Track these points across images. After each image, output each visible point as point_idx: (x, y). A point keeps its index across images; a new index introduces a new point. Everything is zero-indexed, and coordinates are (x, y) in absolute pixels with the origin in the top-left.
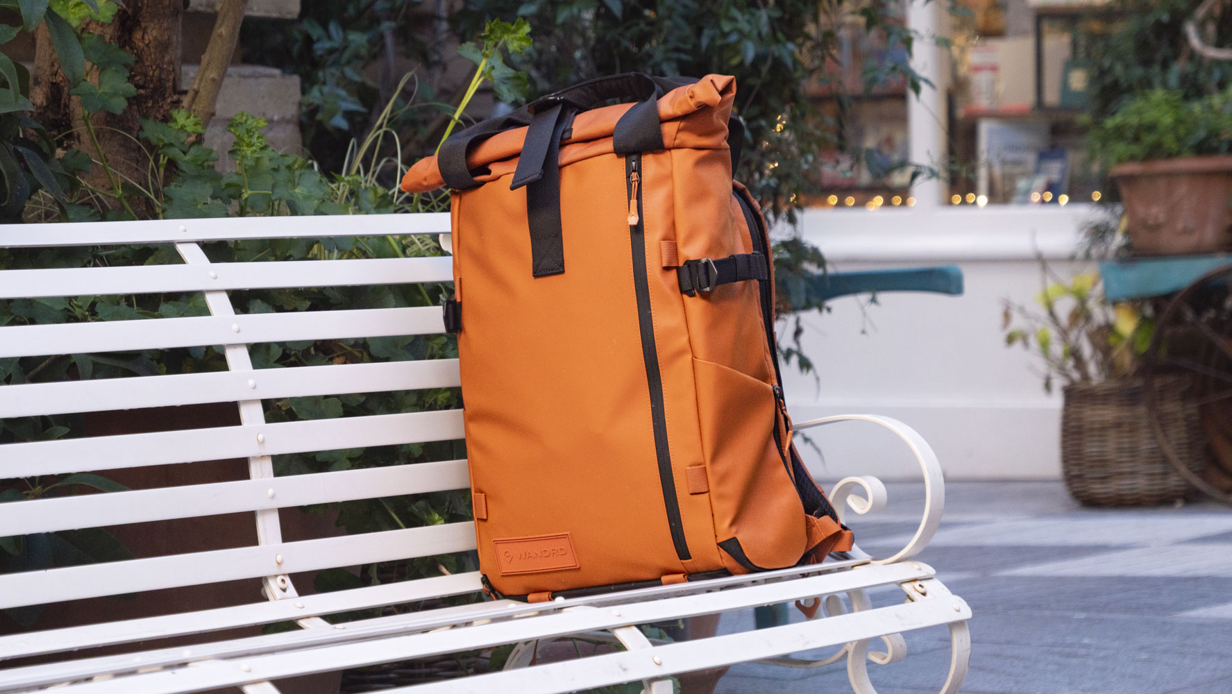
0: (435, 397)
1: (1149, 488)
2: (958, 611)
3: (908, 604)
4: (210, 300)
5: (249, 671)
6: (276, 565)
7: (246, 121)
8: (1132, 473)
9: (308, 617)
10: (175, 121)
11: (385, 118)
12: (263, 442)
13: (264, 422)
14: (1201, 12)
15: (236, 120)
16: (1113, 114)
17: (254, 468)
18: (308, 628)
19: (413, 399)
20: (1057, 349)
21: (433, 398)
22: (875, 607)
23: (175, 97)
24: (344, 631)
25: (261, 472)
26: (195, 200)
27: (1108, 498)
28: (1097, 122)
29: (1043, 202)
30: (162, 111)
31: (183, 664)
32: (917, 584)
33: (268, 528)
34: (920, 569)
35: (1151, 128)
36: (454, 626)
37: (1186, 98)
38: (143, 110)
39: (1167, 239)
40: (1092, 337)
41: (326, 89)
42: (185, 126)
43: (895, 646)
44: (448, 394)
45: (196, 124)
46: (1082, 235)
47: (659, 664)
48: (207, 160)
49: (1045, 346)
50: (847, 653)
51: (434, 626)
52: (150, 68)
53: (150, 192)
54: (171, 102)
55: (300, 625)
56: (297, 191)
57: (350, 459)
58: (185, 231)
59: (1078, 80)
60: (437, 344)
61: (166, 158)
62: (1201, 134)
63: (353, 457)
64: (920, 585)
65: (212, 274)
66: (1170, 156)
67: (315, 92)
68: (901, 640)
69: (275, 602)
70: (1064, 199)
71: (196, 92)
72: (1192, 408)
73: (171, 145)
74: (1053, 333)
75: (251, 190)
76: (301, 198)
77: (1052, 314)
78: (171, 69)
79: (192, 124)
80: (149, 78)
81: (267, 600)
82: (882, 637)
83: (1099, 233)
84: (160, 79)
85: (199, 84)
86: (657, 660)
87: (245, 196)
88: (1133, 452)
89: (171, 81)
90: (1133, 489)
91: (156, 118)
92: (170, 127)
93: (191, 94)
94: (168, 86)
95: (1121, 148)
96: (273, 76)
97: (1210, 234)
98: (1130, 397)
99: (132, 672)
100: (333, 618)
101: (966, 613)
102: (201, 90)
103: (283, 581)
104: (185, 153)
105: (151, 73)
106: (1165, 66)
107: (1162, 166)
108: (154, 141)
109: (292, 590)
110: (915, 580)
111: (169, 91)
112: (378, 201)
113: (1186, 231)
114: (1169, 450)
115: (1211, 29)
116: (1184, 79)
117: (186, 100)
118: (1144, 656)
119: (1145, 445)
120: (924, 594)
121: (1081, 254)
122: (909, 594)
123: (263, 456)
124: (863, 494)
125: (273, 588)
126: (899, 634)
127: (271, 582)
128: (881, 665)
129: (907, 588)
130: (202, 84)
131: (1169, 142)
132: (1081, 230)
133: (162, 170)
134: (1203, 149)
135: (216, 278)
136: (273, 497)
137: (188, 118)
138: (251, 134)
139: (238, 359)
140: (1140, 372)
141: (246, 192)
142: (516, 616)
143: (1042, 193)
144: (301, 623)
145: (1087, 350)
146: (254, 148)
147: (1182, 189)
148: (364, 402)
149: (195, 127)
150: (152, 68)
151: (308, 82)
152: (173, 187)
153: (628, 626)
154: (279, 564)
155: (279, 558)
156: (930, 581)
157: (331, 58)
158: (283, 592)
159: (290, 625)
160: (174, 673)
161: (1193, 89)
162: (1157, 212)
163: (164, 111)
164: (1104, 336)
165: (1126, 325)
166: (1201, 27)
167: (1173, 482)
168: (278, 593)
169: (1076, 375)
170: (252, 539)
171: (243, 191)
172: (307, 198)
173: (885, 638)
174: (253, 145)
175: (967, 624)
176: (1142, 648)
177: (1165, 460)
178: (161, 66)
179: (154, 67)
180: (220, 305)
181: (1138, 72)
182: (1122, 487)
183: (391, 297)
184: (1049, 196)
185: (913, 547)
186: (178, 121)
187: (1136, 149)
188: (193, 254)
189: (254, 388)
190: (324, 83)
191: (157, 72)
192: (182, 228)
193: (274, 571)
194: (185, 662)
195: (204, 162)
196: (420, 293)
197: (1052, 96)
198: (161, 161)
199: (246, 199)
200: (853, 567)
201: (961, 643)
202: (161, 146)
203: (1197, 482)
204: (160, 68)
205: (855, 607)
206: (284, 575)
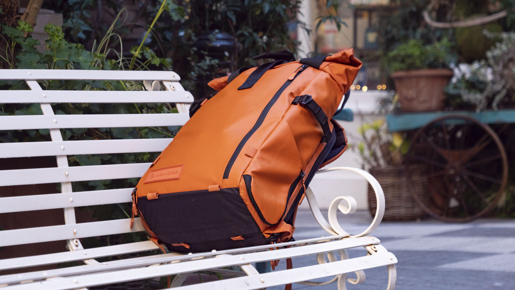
0: (143, 157)
1: (406, 213)
2: (392, 259)
3: (369, 256)
4: (43, 107)
5: (77, 283)
6: (73, 234)
7: (52, 27)
8: (399, 206)
9: (89, 259)
10: (19, 26)
11: (111, 30)
12: (68, 175)
13: (68, 166)
14: (430, 7)
15: (47, 27)
16: (393, 50)
17: (63, 188)
18: (89, 264)
19: (133, 158)
20: (367, 153)
21: (142, 158)
22: (350, 258)
23: (18, 16)
24: (107, 266)
25: (67, 189)
26: (31, 62)
27: (388, 217)
28: (385, 54)
29: (356, 90)
30: (11, 22)
31: (44, 279)
32: (373, 246)
33: (70, 216)
34: (373, 240)
35: (410, 56)
36: (162, 264)
37: (424, 44)
38: (2, 21)
39: (416, 105)
40: (381, 147)
41: (74, 20)
42: (24, 28)
43: (361, 276)
44: (149, 156)
45: (29, 28)
46: (378, 103)
47: (263, 282)
48: (35, 44)
49: (362, 151)
50: (337, 279)
51: (152, 264)
52: (6, 2)
53: (7, 59)
54: (16, 18)
55: (85, 263)
56: (80, 58)
57: (105, 185)
58: (31, 75)
59: (372, 37)
60: (144, 132)
61: (15, 43)
62: (432, 59)
63: (106, 184)
64: (374, 247)
65: (44, 95)
66: (418, 68)
67: (69, 21)
68: (363, 274)
69: (73, 251)
70: (365, 88)
71: (28, 14)
72: (425, 179)
73: (18, 37)
74: (365, 146)
75: (58, 58)
76: (82, 61)
77: (364, 137)
78: (16, 3)
79: (27, 27)
80: (5, 7)
81: (69, 251)
82: (355, 272)
83: (384, 102)
84: (11, 7)
85: (29, 10)
86: (262, 280)
87: (55, 61)
88: (399, 197)
89: (16, 8)
90: (399, 214)
91: (9, 26)
92: (17, 29)
93: (25, 15)
94: (14, 11)
95: (396, 65)
96: (51, 14)
97: (434, 103)
98: (399, 174)
99: (18, 283)
100: (100, 260)
101: (395, 261)
102: (30, 13)
103: (77, 241)
104: (24, 41)
105: (7, 4)
106: (415, 29)
107: (414, 73)
108: (9, 36)
109: (80, 246)
110: (371, 245)
111: (15, 13)
112: (112, 66)
113: (424, 102)
114: (416, 197)
115: (434, 14)
116: (423, 36)
117: (23, 17)
118: (429, 285)
119: (405, 194)
120: (376, 251)
121: (377, 111)
122: (369, 251)
123: (67, 182)
124: (346, 205)
125: (72, 245)
126: (362, 271)
127: (71, 242)
128: (354, 285)
129: (369, 248)
130: (31, 10)
131: (418, 63)
132: (377, 101)
133: (13, 49)
134: (431, 66)
135: (45, 97)
136: (72, 202)
137: (25, 25)
138: (59, 31)
139: (56, 136)
140: (403, 163)
141: (55, 59)
142: (193, 259)
143: (355, 86)
144: (86, 262)
145: (379, 154)
146: (60, 38)
147: (423, 83)
148: (110, 158)
149: (29, 29)
150: (7, 2)
151: (66, 17)
152: (21, 56)
153: (248, 264)
154: (75, 233)
155: (75, 231)
156: (378, 245)
157: (77, 6)
158: (76, 247)
159: (80, 263)
160: (41, 283)
161: (427, 40)
162: (411, 93)
163: (12, 23)
164: (387, 147)
165: (398, 142)
166: (430, 13)
167: (417, 210)
168: (74, 248)
169: (374, 164)
170: (61, 221)
171: (54, 58)
172: (85, 62)
173: (356, 273)
174: (59, 37)
175: (395, 265)
176: (426, 281)
177: (413, 201)
178: (11, 1)
179: (8, 2)
180: (47, 110)
181: (403, 32)
182: (395, 213)
183: (122, 110)
184: (359, 87)
185: (370, 229)
186: (21, 26)
187: (403, 66)
188: (34, 85)
189: (64, 149)
190: (73, 18)
191: (9, 4)
192: (29, 73)
193: (72, 237)
194: (45, 278)
195: (33, 45)
196: (135, 108)
197: (360, 44)
198: (12, 45)
199: (55, 62)
200: (342, 238)
201: (392, 274)
202: (13, 38)
203: (428, 211)
204: (11, 2)
205: (342, 258)
206: (77, 239)
